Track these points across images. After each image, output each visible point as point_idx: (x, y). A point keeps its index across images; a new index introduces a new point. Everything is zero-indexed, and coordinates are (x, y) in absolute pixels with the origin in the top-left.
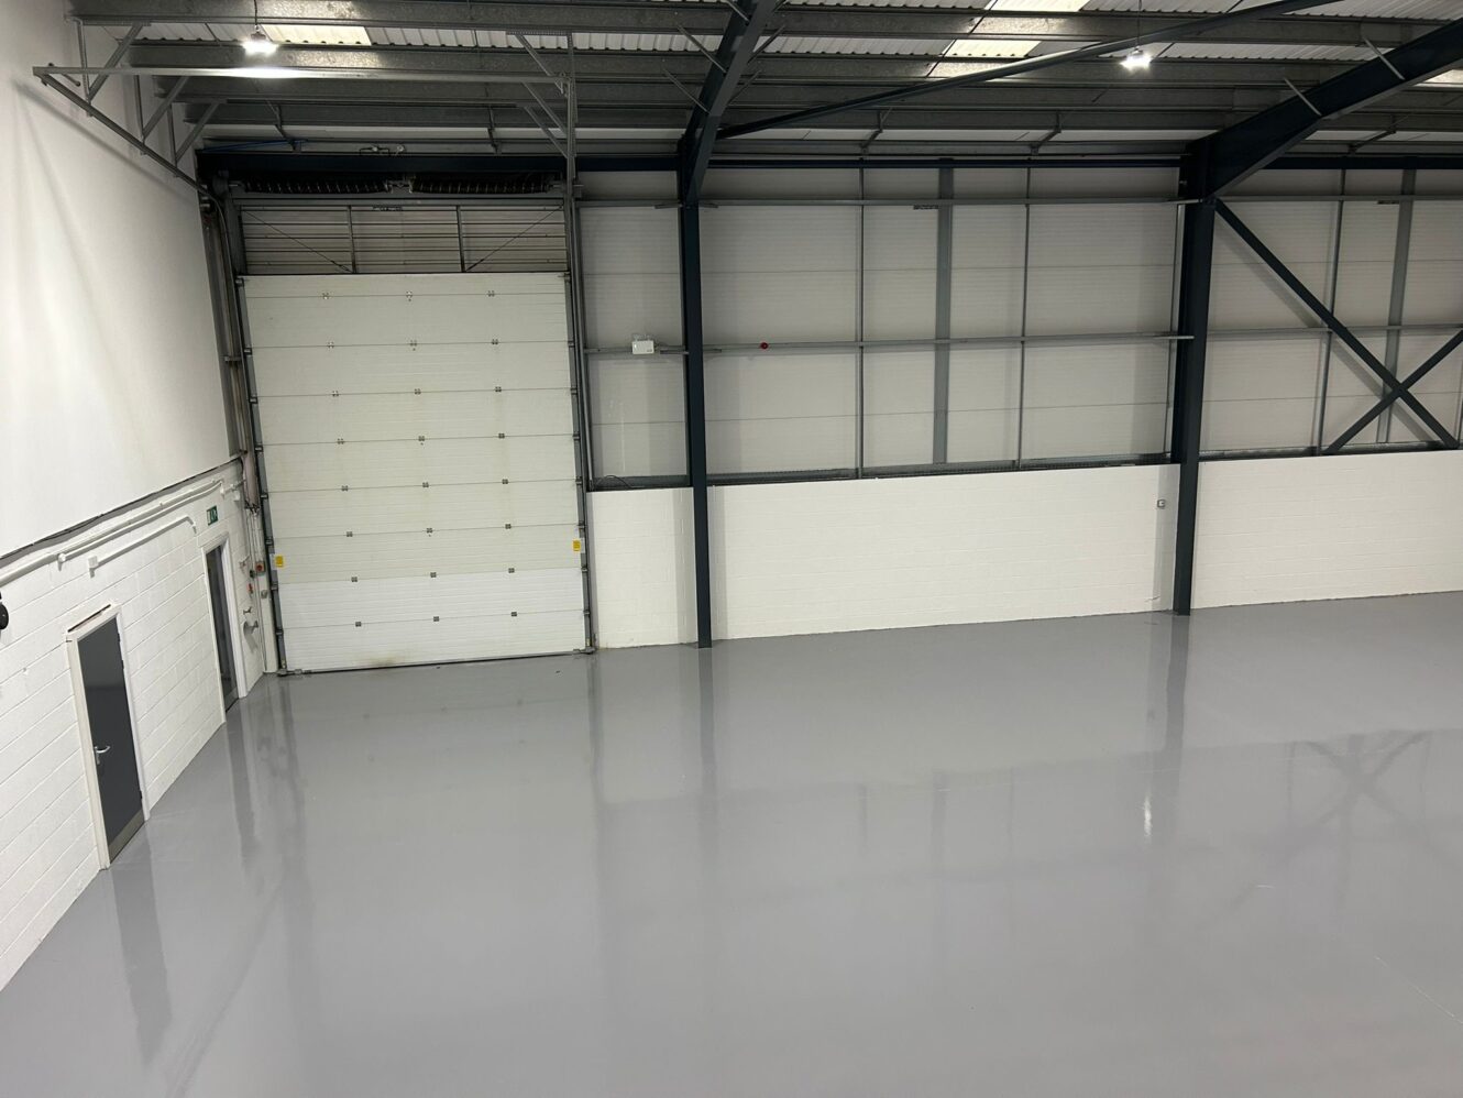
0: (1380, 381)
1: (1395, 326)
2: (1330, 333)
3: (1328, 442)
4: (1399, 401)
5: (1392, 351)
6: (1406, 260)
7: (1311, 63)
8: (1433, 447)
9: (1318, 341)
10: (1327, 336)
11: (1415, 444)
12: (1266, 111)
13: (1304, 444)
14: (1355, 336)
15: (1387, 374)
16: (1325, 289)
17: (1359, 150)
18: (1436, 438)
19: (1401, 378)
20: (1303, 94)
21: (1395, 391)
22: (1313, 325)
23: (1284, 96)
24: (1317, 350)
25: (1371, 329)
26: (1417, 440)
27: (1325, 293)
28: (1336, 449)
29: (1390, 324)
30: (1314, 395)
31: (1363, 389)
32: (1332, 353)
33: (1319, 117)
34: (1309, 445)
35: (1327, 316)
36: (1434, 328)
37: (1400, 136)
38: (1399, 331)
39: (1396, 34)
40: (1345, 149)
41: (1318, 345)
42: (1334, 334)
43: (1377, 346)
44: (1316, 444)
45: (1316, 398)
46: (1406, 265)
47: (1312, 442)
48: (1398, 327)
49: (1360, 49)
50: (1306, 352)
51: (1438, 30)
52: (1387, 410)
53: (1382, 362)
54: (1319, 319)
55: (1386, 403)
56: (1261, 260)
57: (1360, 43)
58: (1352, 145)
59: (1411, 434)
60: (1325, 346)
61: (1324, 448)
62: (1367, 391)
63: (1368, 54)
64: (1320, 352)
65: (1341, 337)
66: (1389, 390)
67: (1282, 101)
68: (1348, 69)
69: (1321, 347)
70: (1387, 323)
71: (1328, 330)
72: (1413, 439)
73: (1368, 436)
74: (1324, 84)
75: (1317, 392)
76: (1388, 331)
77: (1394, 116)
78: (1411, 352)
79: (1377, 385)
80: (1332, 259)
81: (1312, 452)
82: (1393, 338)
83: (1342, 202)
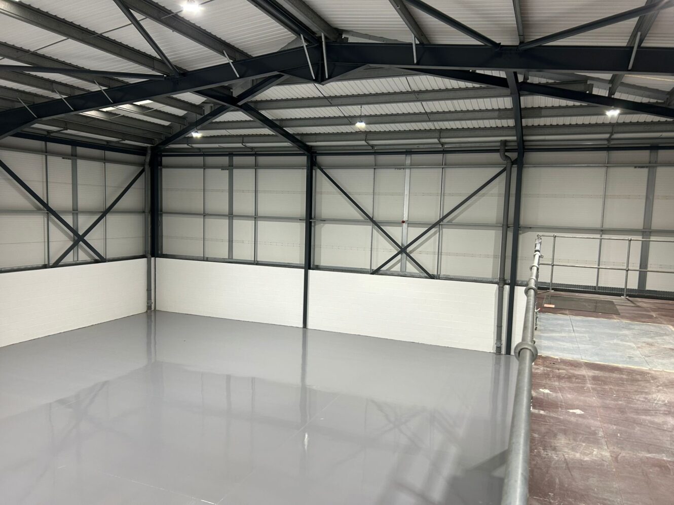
0: (72, 234)
1: (75, 211)
2: (48, 213)
3: (52, 261)
4: (81, 243)
5: (76, 221)
6: (77, 184)
7: (29, 93)
8: (96, 262)
9: (42, 216)
10: (46, 214)
11: (89, 261)
12: (9, 110)
13: (41, 263)
14: (59, 214)
15: (74, 231)
16: (43, 193)
17: (52, 135)
18: (97, 258)
19: (81, 233)
20: (28, 106)
21: (79, 239)
22: (39, 209)
23: (17, 106)
24: (43, 220)
25: (66, 212)
26: (89, 259)
27: (43, 194)
28: (56, 265)
29: (73, 210)
30: (43, 241)
31: (65, 238)
32: (49, 222)
33: (35, 118)
34: (43, 264)
35: (46, 205)
36: (91, 212)
37: (69, 131)
38: (77, 213)
39: (68, 91)
40: (45, 133)
41: (43, 219)
42: (50, 214)
43: (69, 219)
44: (47, 263)
45: (44, 242)
46: (77, 186)
47: (45, 262)
48: (76, 212)
49: (53, 93)
50: (38, 221)
51: (86, 94)
52: (76, 247)
53: (72, 226)
54: (42, 207)
55: (75, 245)
56: (11, 178)
57: (53, 91)
58: (49, 132)
59: (87, 257)
60: (46, 219)
61: (50, 265)
62: (67, 239)
63: (57, 96)
64: (44, 222)
65: (53, 215)
66: (76, 238)
67: (16, 107)
68: (47, 100)
69: (44, 220)
70: (72, 210)
71: (47, 211)
72: (88, 259)
73: (69, 258)
74: (37, 104)
75: (44, 240)
76: (73, 213)
77: (66, 123)
78: (84, 223)
79: (71, 236)
80: (45, 180)
81: (45, 267)
82: (76, 216)
83: (46, 156)
